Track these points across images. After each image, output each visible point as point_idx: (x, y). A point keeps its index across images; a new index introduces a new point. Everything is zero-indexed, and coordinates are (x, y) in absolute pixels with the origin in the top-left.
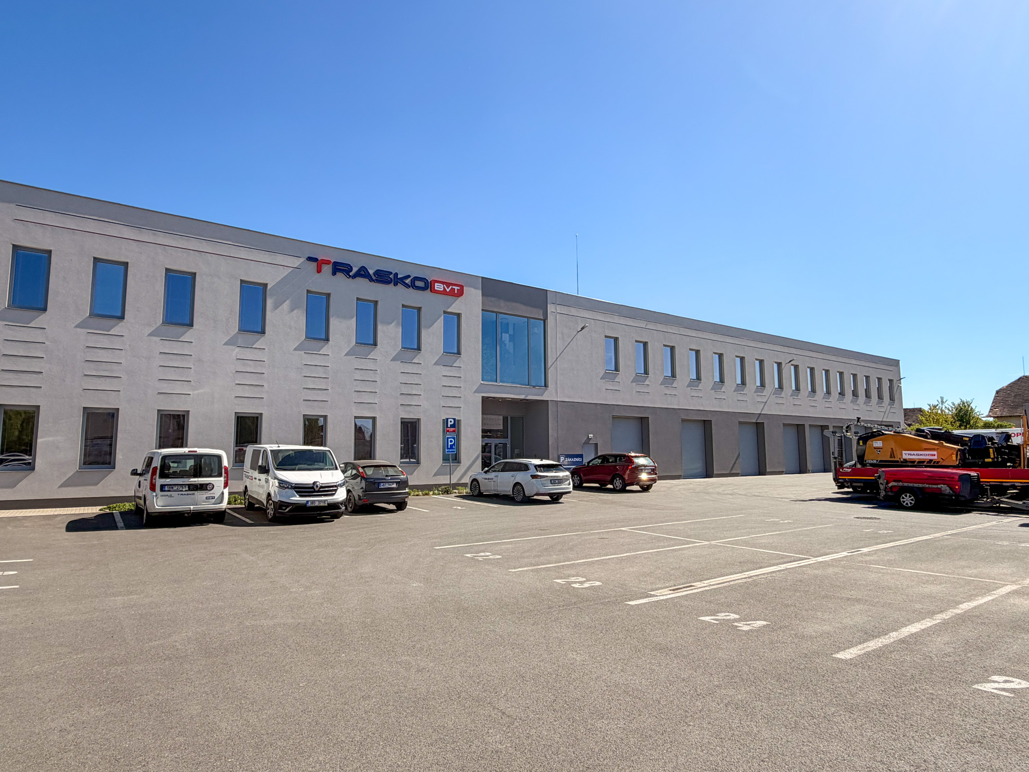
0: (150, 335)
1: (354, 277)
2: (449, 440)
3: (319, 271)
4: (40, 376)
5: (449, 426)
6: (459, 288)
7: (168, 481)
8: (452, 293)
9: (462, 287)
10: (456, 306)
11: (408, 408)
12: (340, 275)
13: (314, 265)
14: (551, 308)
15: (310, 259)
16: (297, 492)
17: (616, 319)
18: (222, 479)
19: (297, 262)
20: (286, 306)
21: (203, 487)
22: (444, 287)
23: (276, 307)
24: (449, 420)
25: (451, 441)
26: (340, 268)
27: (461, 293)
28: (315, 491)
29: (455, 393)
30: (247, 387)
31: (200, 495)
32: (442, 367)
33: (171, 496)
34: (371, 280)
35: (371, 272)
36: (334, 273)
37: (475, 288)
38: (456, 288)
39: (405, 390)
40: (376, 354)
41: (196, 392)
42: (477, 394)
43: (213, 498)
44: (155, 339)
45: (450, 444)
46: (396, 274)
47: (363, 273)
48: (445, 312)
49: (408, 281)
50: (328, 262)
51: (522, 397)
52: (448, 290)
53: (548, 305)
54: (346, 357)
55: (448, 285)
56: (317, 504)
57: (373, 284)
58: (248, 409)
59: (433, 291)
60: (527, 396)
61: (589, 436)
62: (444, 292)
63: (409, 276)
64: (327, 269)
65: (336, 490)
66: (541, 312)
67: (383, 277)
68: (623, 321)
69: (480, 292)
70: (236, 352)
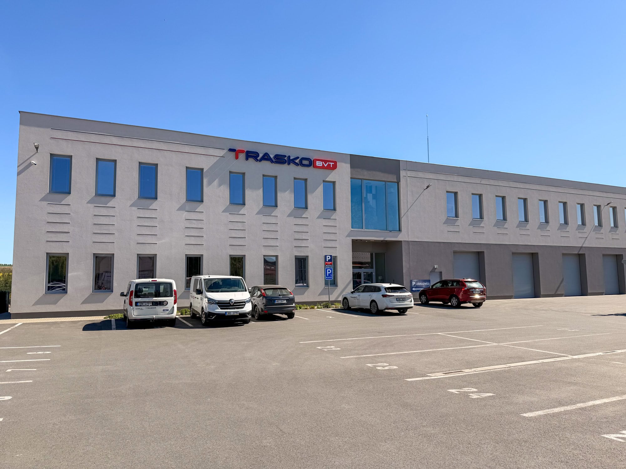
0: (131, 206)
1: (260, 160)
2: (328, 270)
3: (237, 158)
4: (68, 234)
5: (327, 261)
6: (333, 164)
7: (140, 300)
8: (328, 167)
9: (335, 163)
10: (332, 176)
11: (299, 249)
12: (251, 160)
13: (233, 154)
14: (402, 173)
15: (231, 150)
16: (219, 306)
17: (456, 178)
18: (173, 298)
19: (221, 153)
20: (216, 183)
21: (161, 303)
22: (323, 164)
23: (210, 183)
24: (327, 257)
25: (329, 271)
26: (251, 155)
27: (335, 167)
28: (231, 306)
29: (332, 237)
30: (193, 238)
31: (159, 309)
32: (323, 220)
33: (142, 309)
34: (272, 162)
35: (272, 156)
36: (247, 159)
37: (346, 163)
38: (331, 164)
39: (298, 236)
40: (277, 212)
41: (160, 242)
42: (348, 238)
43: (167, 310)
44: (134, 208)
45: (328, 273)
46: (289, 157)
47: (266, 157)
48: (324, 181)
49: (297, 161)
50: (242, 151)
51: (382, 239)
52: (326, 166)
53: (401, 171)
54: (257, 215)
55: (326, 161)
56: (232, 314)
57: (273, 164)
58: (194, 252)
59: (315, 167)
60: (385, 238)
61: (434, 267)
62: (323, 167)
63: (298, 158)
64: (242, 156)
65: (244, 305)
66: (395, 177)
67: (280, 159)
68: (461, 179)
69: (349, 165)
70: (185, 215)
